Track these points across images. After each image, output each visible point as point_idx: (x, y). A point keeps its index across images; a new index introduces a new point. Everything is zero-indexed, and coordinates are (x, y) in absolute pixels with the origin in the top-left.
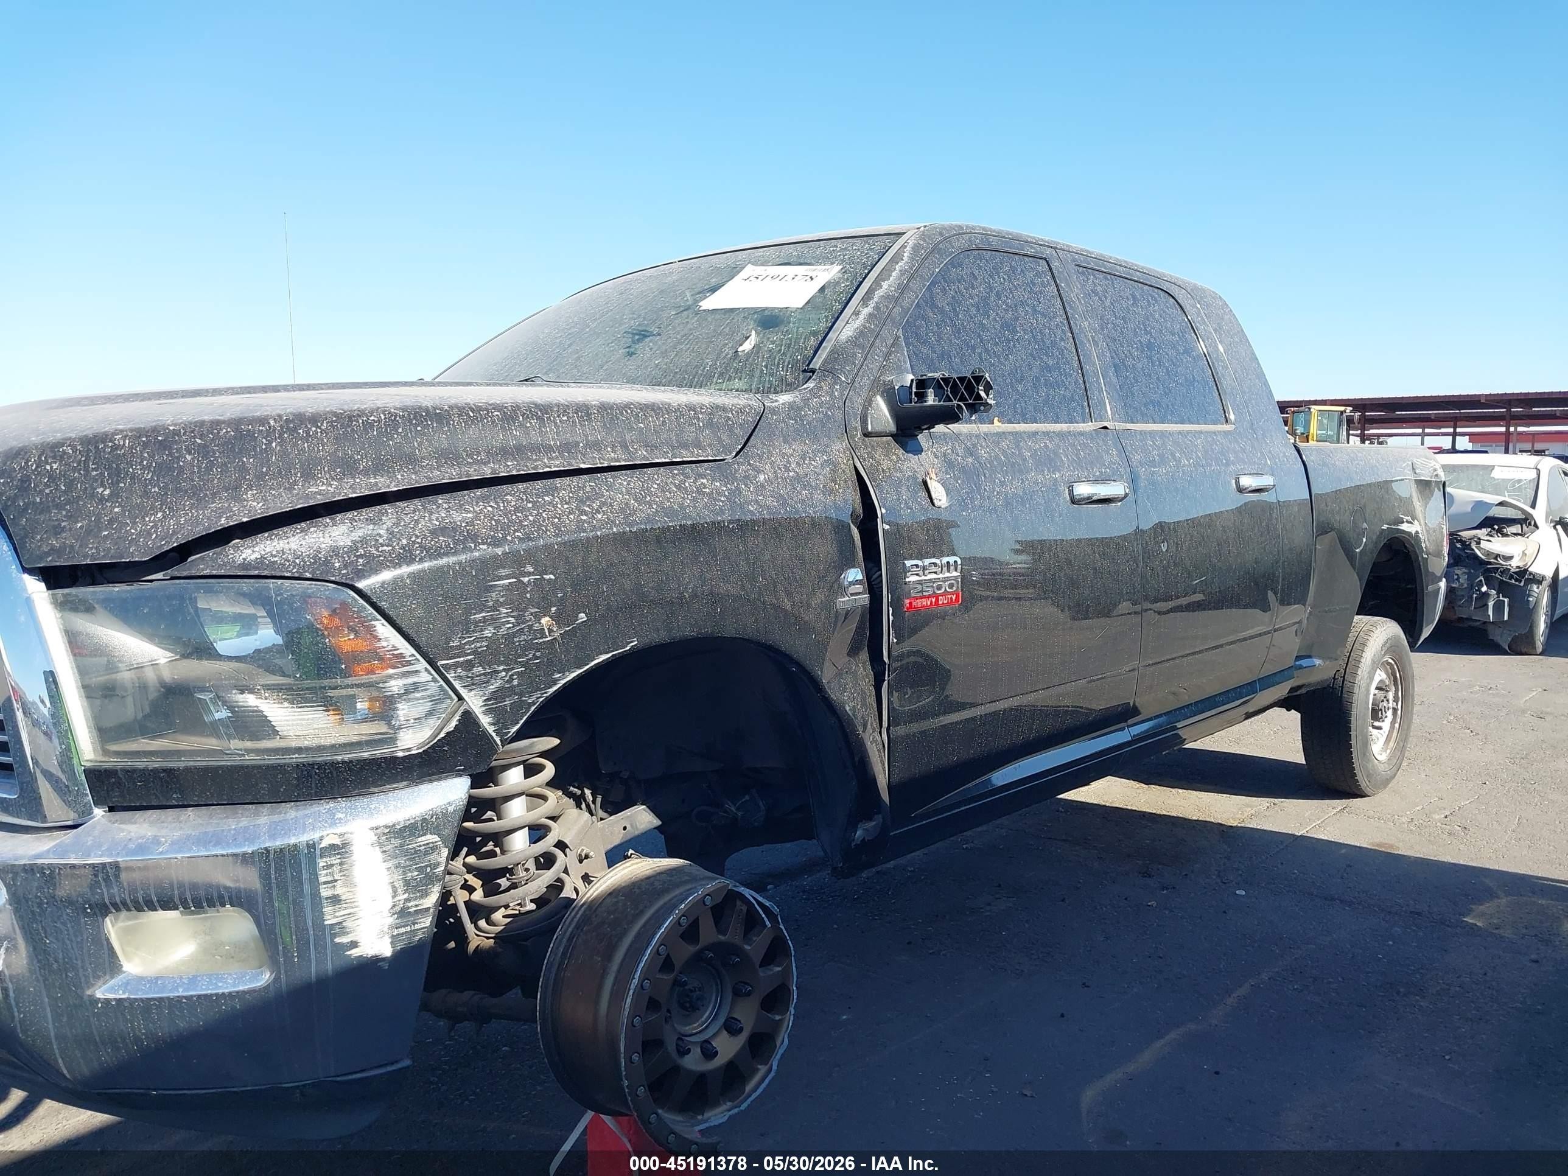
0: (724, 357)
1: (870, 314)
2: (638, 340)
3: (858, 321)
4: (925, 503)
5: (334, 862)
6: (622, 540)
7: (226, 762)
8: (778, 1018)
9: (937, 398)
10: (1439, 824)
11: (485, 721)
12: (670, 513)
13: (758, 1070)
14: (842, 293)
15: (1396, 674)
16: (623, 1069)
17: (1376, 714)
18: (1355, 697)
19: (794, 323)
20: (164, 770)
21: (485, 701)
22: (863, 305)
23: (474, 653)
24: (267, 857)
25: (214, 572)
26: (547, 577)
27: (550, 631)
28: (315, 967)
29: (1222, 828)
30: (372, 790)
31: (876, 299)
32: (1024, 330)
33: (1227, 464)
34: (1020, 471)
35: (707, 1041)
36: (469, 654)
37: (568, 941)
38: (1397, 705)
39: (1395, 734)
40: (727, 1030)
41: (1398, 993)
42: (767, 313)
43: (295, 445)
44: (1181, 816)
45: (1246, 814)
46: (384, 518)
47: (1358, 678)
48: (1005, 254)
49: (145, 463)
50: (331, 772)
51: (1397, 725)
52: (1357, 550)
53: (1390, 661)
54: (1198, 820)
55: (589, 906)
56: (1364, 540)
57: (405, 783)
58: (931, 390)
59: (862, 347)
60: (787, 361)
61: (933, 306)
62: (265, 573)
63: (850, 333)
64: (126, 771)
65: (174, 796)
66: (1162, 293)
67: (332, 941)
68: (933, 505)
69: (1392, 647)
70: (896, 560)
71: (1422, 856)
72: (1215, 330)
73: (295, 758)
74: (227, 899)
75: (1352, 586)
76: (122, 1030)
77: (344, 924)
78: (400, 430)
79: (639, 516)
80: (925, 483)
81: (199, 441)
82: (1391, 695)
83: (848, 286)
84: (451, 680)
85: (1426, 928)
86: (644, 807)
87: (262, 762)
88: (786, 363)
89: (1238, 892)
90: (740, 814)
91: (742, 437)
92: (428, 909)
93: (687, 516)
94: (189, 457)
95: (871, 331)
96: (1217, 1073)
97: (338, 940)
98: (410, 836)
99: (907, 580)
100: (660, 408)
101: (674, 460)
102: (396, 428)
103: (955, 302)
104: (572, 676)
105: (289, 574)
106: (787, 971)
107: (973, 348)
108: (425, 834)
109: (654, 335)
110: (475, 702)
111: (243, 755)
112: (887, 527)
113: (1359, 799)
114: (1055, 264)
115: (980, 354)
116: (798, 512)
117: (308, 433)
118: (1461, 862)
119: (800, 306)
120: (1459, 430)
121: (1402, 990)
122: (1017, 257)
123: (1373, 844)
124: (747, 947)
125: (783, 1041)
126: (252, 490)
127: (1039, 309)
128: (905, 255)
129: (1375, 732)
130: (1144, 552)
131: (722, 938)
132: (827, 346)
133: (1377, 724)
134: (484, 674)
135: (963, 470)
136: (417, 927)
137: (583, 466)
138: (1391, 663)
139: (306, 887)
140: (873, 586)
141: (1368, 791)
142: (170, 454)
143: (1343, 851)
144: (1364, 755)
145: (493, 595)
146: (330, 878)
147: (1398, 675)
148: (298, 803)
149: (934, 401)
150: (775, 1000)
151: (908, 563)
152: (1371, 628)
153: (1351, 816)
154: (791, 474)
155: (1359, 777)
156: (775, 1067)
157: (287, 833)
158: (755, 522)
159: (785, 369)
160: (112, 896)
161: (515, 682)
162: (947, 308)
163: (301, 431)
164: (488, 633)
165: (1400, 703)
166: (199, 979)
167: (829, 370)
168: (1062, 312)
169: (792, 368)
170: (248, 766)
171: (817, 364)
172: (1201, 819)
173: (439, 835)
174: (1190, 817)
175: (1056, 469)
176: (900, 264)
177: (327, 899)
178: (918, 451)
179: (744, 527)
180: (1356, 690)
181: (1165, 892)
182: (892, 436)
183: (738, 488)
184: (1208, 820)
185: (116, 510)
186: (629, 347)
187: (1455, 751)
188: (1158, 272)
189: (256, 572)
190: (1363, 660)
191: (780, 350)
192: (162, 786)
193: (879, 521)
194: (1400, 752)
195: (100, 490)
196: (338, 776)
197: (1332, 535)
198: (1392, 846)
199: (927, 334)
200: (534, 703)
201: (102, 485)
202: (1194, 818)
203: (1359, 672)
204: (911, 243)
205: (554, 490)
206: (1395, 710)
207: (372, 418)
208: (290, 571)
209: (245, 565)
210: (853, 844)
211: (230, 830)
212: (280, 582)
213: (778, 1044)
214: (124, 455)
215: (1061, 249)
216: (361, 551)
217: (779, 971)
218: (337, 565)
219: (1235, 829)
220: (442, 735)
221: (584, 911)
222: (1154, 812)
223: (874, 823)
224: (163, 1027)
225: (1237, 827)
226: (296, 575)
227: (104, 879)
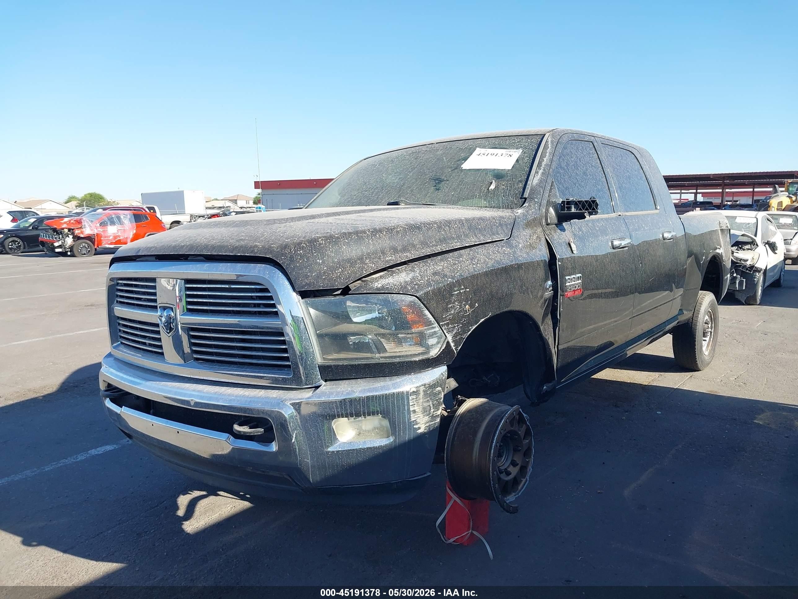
0: (483, 192)
1: (543, 173)
2: (438, 183)
3: (538, 176)
4: (570, 252)
5: (414, 398)
6: (486, 274)
7: (373, 361)
8: (527, 460)
9: (575, 209)
10: (733, 382)
11: (452, 345)
12: (498, 262)
13: (522, 480)
14: (527, 163)
15: (712, 316)
16: (491, 477)
17: (704, 335)
18: (698, 327)
19: (510, 176)
20: (350, 365)
21: (452, 337)
22: (539, 168)
23: (449, 320)
24: (394, 396)
25: (368, 292)
26: (467, 290)
27: (469, 310)
28: (407, 437)
29: (642, 386)
30: (422, 371)
31: (543, 166)
32: (590, 174)
33: (659, 228)
34: (596, 236)
35: (506, 469)
36: (448, 320)
37: (455, 430)
38: (712, 330)
39: (711, 343)
40: (512, 465)
41: (735, 451)
42: (496, 172)
43: (377, 241)
44: (622, 381)
45: (650, 380)
46: (415, 270)
47: (699, 319)
48: (579, 141)
49: (331, 250)
50: (410, 365)
51: (712, 339)
52: (702, 262)
53: (710, 311)
54: (630, 383)
55: (461, 417)
56: (704, 258)
57: (431, 368)
58: (573, 206)
59: (542, 187)
60: (512, 193)
61: (561, 167)
62: (386, 292)
63: (537, 182)
64: (335, 366)
65: (353, 375)
66: (630, 153)
67: (413, 427)
68: (573, 253)
69: (712, 306)
70: (563, 276)
71: (730, 396)
72: (649, 168)
73: (398, 360)
74: (379, 412)
75: (698, 278)
76: (337, 463)
77: (417, 421)
78: (408, 234)
79: (490, 265)
80: (569, 244)
81: (346, 241)
82: (710, 326)
83: (528, 159)
84: (444, 330)
85: (739, 425)
86: (453, 379)
87: (386, 362)
88: (512, 195)
89: (658, 412)
90: (489, 381)
91: (510, 229)
92: (439, 415)
93: (503, 264)
94: (344, 247)
95: (544, 180)
96: (673, 483)
97: (415, 427)
98: (434, 387)
99: (566, 285)
100: (484, 219)
101: (493, 240)
102: (406, 233)
103: (568, 165)
104: (474, 327)
105: (395, 292)
106: (531, 441)
107: (575, 184)
108: (438, 387)
109: (445, 181)
110: (450, 338)
111: (380, 359)
112: (560, 263)
113: (697, 372)
114: (595, 144)
115: (578, 186)
116: (533, 259)
117: (380, 236)
118: (747, 398)
119: (510, 168)
120: (699, 191)
121: (737, 449)
122: (583, 142)
123: (707, 391)
124: (520, 432)
125: (530, 469)
126: (367, 259)
127: (593, 165)
128: (549, 145)
129: (704, 342)
130: (635, 268)
131: (512, 428)
132: (529, 187)
133: (704, 339)
134: (452, 327)
135: (579, 238)
136: (436, 422)
137: (467, 245)
138: (710, 312)
139: (406, 407)
140: (555, 288)
141: (701, 368)
142: (338, 246)
143: (697, 394)
144: (701, 352)
145: (453, 297)
146: (413, 404)
147: (713, 317)
148: (398, 376)
149: (574, 210)
150: (527, 454)
151: (567, 278)
152: (704, 296)
153: (695, 379)
154: (528, 243)
155: (698, 362)
156: (528, 479)
157: (399, 387)
158: (522, 264)
159: (512, 197)
160: (338, 412)
161: (460, 330)
162: (565, 168)
163: (377, 236)
164: (452, 312)
165: (713, 329)
166: (367, 442)
167: (531, 198)
168: (600, 166)
169: (515, 197)
170: (381, 363)
171: (526, 195)
172: (631, 382)
173: (441, 387)
174: (626, 381)
175: (606, 235)
176: (548, 150)
177: (412, 411)
178: (563, 230)
179: (519, 266)
180: (698, 324)
181: (627, 413)
182: (555, 224)
183: (515, 251)
184: (635, 382)
185: (325, 268)
186: (435, 186)
187: (732, 350)
188: (627, 143)
189: (383, 292)
190: (701, 311)
191: (508, 189)
192: (349, 371)
193: (557, 261)
194: (713, 350)
195: (318, 261)
196: (412, 366)
197: (693, 256)
198: (716, 392)
199: (561, 180)
200: (464, 338)
201: (319, 259)
202: (628, 382)
203: (699, 316)
204: (550, 140)
205: (461, 256)
206: (711, 332)
207: (398, 229)
208: (395, 291)
209: (378, 289)
210: (542, 393)
211: (378, 387)
212: (393, 295)
213: (528, 471)
214: (324, 247)
215: (596, 137)
216: (415, 283)
217: (527, 442)
218: (409, 288)
219: (647, 386)
220: (441, 350)
221: (459, 419)
222: (610, 379)
223: (552, 384)
224: (353, 461)
225: (648, 385)
226: (397, 292)
227: (335, 406)
